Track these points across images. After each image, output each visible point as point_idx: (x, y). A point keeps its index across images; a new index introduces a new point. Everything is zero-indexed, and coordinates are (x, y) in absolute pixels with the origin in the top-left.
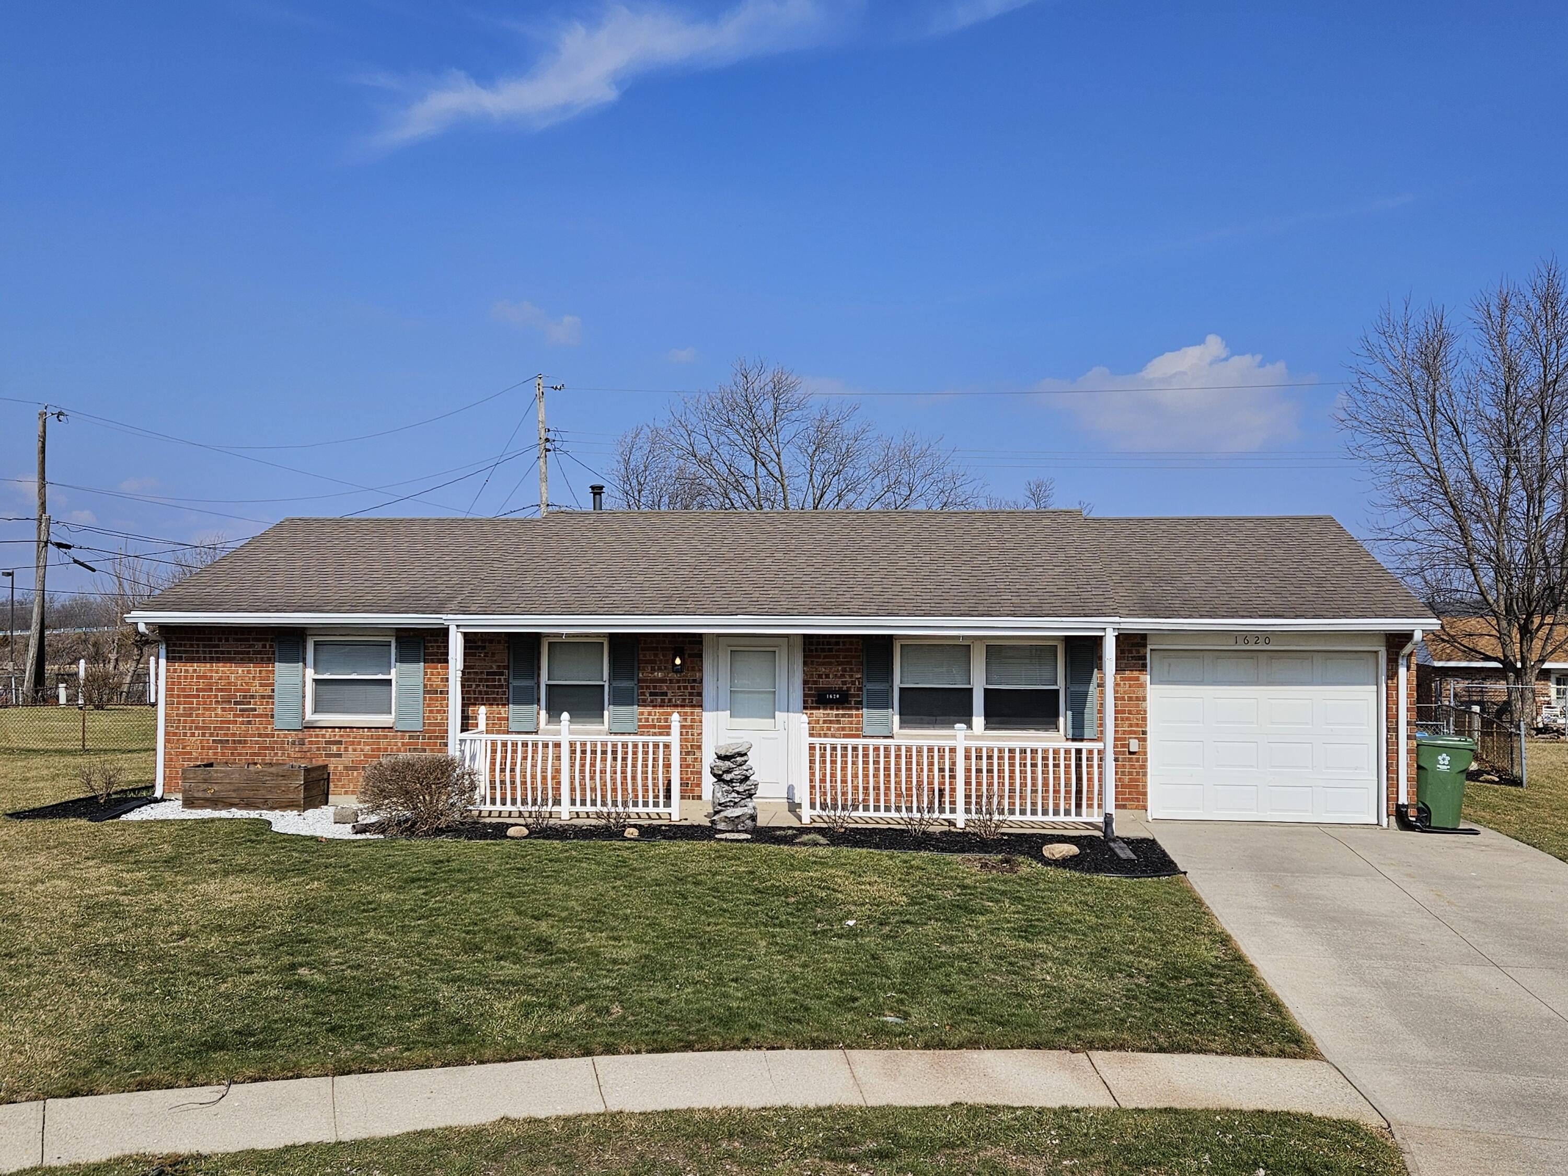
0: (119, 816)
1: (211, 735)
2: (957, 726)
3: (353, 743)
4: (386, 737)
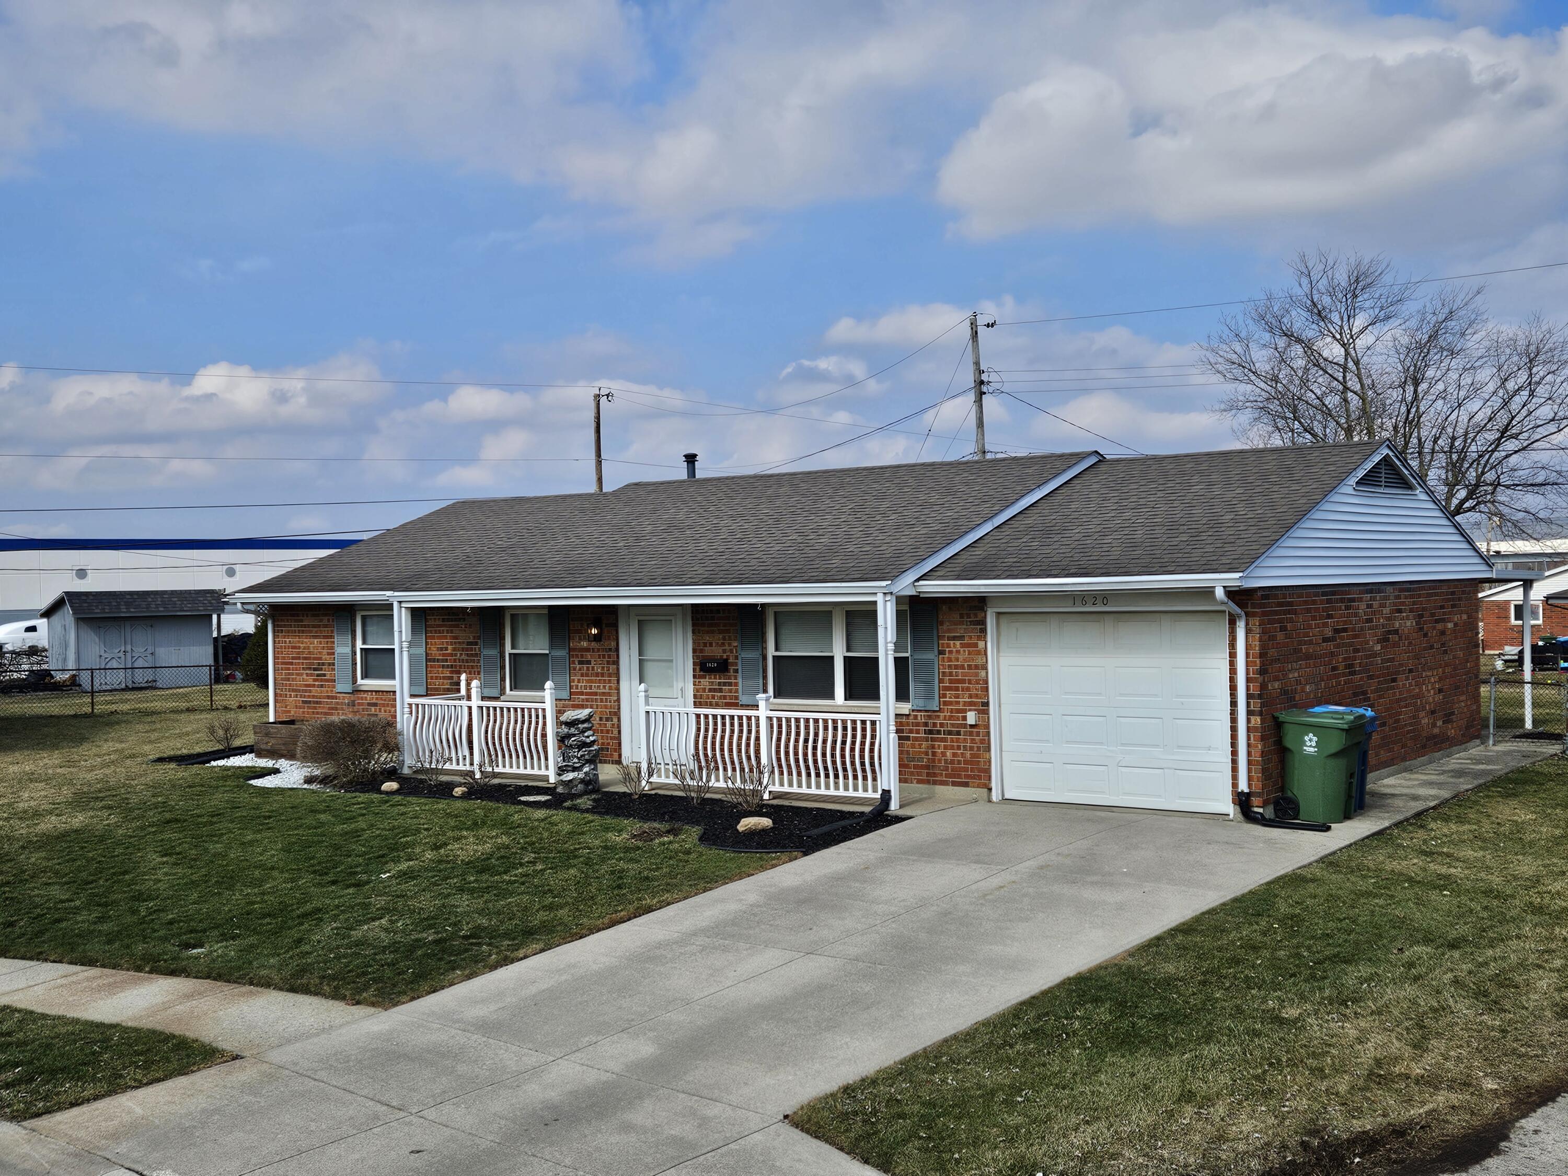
1: (301, 697)
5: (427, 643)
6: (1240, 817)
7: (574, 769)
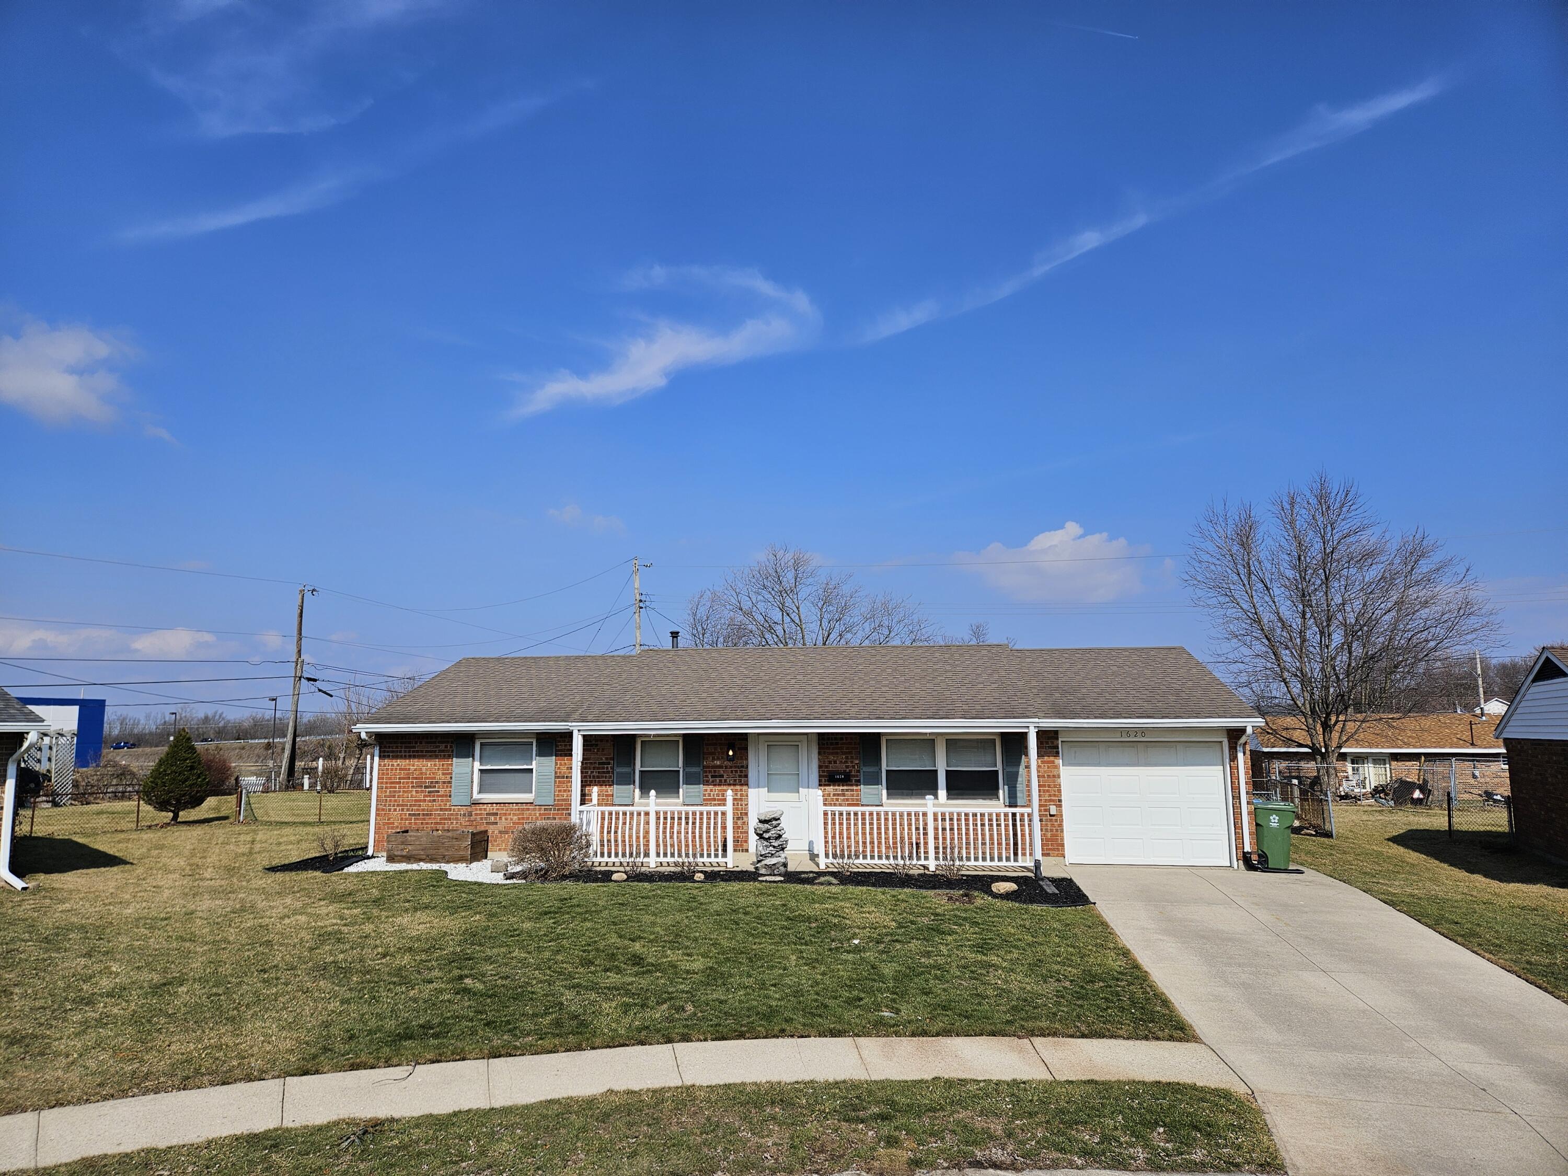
0: (342, 869)
1: (408, 810)
2: (928, 797)
3: (505, 814)
4: (528, 809)
5: (556, 764)
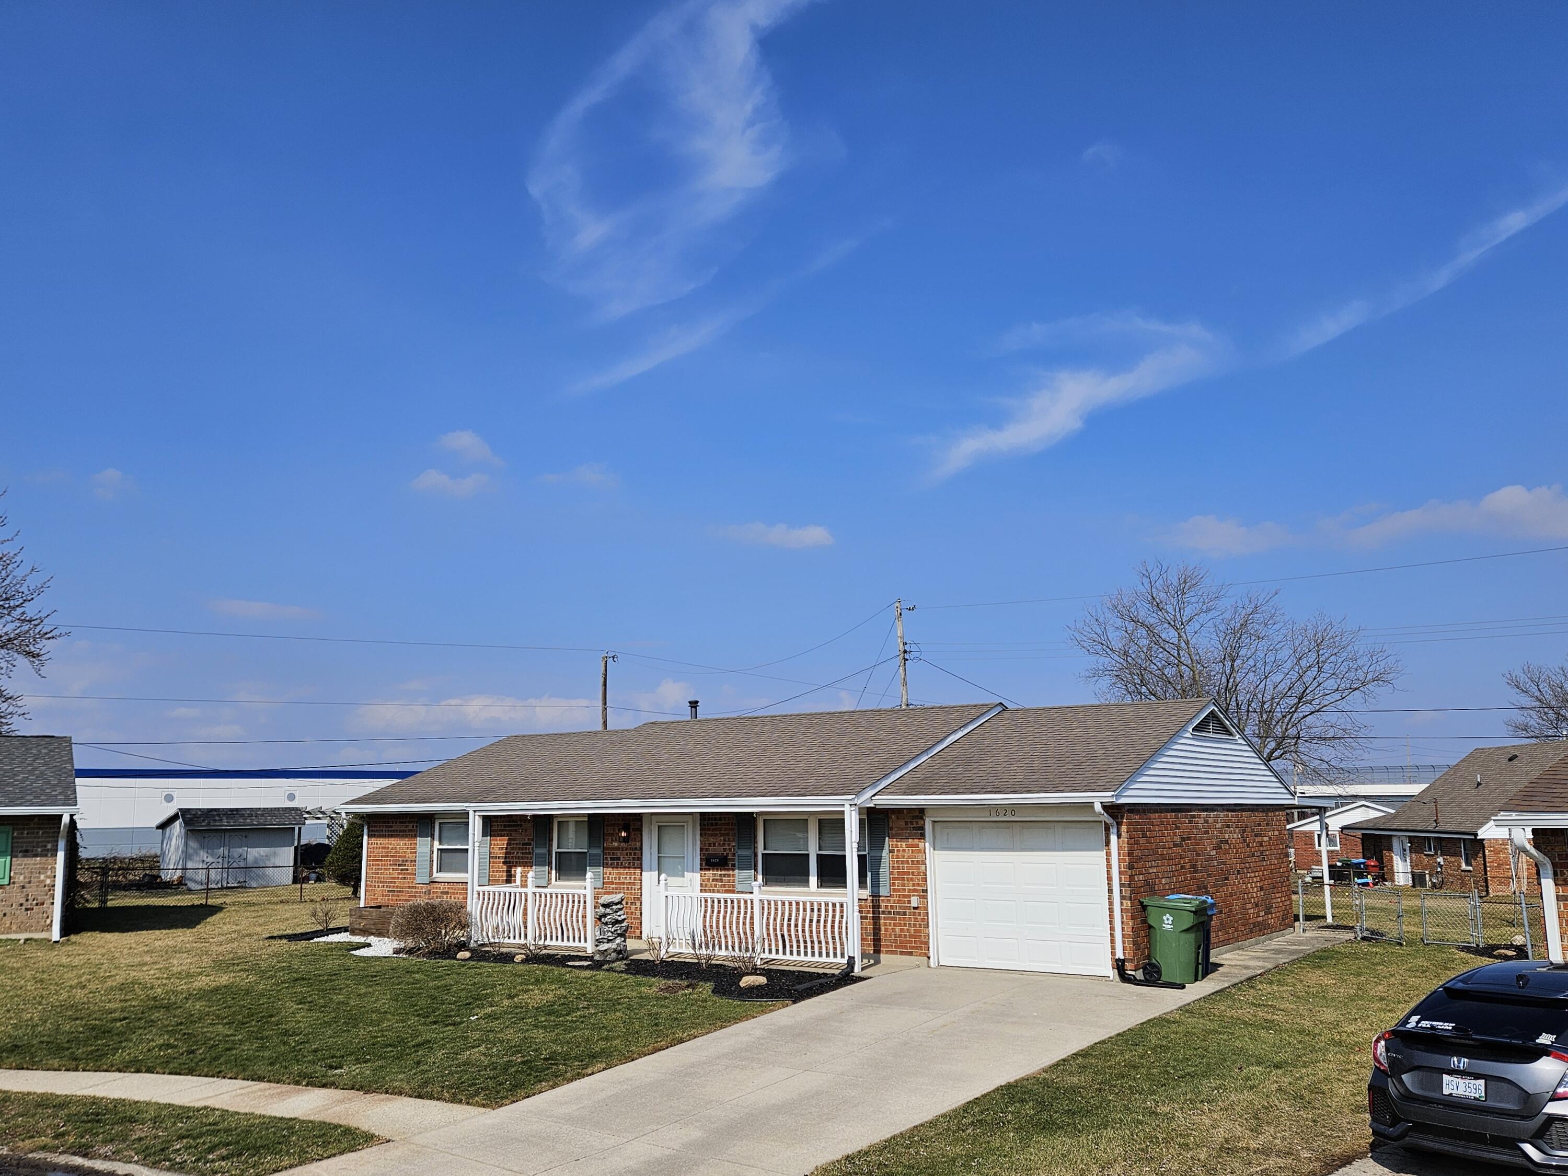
1: (387, 887)
5: (491, 844)
6: (1117, 977)
7: (609, 941)
